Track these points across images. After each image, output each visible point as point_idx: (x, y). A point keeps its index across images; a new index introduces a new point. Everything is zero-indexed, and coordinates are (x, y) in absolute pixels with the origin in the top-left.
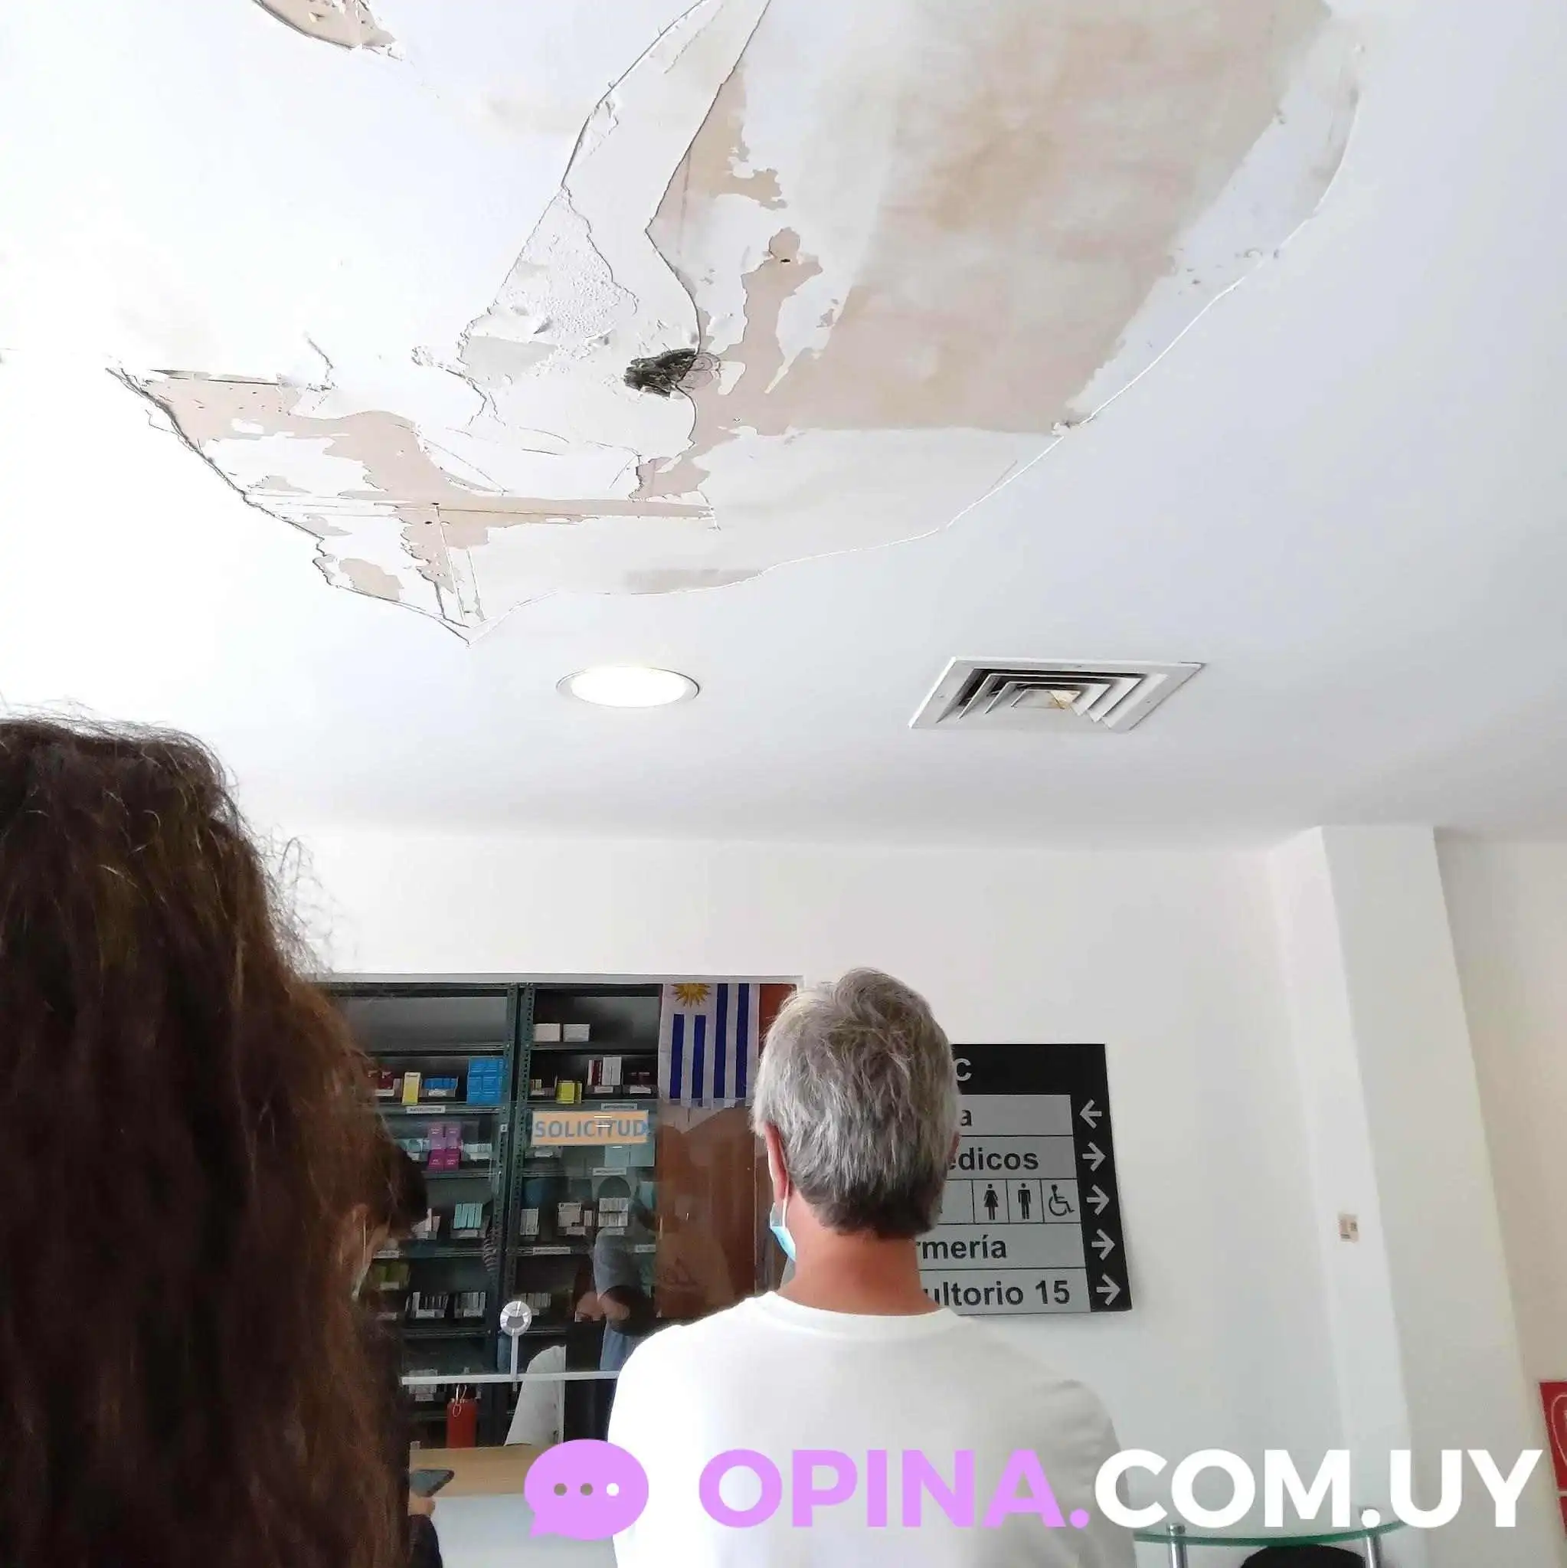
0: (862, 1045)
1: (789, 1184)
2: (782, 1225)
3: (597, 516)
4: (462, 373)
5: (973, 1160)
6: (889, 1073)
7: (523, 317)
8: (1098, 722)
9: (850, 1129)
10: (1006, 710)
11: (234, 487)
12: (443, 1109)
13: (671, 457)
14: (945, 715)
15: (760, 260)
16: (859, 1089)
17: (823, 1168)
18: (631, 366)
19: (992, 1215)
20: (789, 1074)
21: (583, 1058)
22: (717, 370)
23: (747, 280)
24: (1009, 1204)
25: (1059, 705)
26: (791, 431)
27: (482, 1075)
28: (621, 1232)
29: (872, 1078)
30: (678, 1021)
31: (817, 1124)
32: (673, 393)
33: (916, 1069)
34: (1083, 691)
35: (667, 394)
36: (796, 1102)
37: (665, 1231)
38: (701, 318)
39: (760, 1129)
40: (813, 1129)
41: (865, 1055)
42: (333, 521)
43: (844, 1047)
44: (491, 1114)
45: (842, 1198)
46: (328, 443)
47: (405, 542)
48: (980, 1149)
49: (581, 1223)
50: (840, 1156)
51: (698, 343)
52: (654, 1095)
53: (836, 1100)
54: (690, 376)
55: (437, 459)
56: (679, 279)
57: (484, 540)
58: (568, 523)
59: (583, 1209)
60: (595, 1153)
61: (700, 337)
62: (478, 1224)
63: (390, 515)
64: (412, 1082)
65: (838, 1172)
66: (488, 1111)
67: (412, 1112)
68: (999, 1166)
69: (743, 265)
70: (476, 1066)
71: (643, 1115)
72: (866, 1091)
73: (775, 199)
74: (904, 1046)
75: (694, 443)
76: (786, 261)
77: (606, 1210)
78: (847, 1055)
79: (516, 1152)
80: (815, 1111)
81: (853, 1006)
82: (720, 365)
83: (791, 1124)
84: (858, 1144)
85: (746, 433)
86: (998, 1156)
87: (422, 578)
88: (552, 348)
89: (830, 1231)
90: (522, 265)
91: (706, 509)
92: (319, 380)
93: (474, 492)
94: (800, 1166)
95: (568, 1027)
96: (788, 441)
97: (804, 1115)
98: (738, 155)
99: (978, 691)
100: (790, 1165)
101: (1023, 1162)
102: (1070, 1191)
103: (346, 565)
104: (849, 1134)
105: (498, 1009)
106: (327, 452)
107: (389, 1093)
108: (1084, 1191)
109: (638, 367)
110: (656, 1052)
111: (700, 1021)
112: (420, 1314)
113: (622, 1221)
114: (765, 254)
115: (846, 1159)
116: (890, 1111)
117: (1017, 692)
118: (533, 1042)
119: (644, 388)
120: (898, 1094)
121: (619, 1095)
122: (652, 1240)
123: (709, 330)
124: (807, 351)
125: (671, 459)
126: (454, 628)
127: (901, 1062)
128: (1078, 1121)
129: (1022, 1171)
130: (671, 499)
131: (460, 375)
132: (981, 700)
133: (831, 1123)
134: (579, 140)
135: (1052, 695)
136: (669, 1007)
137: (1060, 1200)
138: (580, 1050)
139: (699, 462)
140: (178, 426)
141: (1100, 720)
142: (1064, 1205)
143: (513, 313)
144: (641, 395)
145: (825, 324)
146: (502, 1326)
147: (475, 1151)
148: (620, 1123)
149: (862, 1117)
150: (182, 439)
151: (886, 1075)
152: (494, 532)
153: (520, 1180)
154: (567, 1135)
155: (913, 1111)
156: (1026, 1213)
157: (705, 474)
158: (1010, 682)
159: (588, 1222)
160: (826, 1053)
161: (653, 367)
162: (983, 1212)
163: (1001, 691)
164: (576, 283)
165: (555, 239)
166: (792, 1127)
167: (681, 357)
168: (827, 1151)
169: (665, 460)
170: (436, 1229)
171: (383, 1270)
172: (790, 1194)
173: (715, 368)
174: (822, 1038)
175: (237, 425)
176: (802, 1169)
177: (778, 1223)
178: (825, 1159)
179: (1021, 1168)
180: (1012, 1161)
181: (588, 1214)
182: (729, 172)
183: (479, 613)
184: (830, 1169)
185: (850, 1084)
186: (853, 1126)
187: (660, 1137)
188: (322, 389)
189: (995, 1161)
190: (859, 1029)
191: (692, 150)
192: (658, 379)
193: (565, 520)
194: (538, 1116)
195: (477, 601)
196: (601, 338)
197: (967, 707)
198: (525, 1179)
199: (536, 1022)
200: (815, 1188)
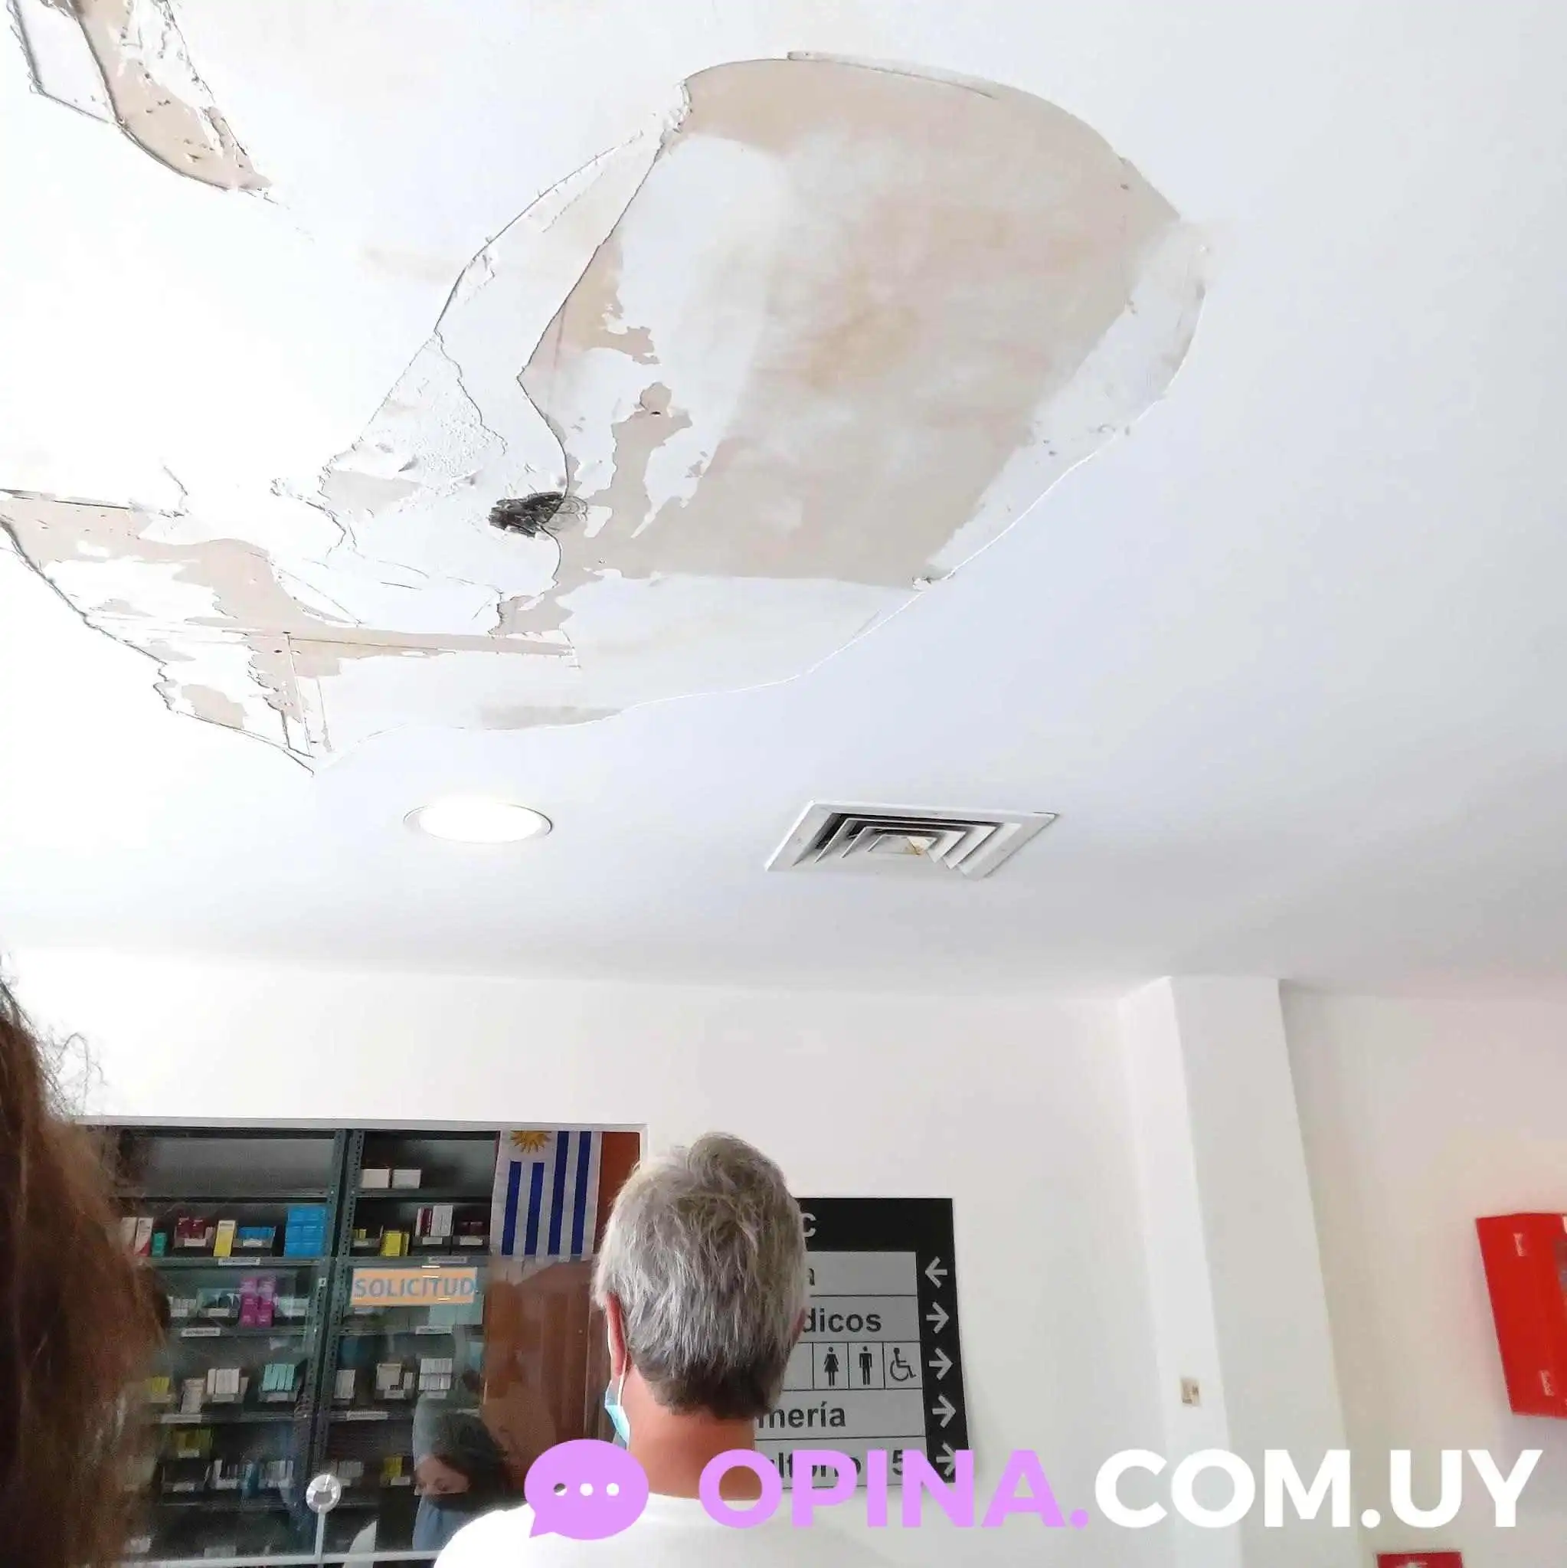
0: (711, 1213)
1: (627, 1358)
2: (616, 1404)
3: (455, 651)
4: (322, 506)
5: (816, 1320)
6: (737, 1244)
7: (388, 454)
8: (953, 868)
9: (692, 1300)
10: (863, 853)
11: (75, 609)
12: (258, 1261)
13: (533, 595)
14: (801, 859)
15: (632, 411)
16: (704, 1257)
17: (662, 1345)
18: (497, 506)
19: (832, 1381)
20: (634, 1241)
21: (413, 1205)
22: (584, 514)
23: (617, 429)
24: (849, 1371)
25: (916, 851)
26: (656, 575)
27: (301, 1225)
28: (443, 1396)
29: (719, 1248)
30: (515, 1168)
31: (659, 1294)
32: (537, 534)
33: (765, 1239)
34: (939, 838)
35: (532, 534)
36: (640, 1272)
37: (490, 1395)
38: (569, 462)
39: (600, 1298)
40: (656, 1300)
41: (713, 1224)
42: (177, 645)
43: (692, 1216)
44: (310, 1266)
45: (680, 1374)
46: (177, 568)
47: (252, 670)
48: (822, 1310)
49: (400, 1386)
50: (681, 1332)
51: (566, 487)
52: (484, 1249)
53: (681, 1268)
54: (556, 518)
55: (291, 588)
56: (549, 425)
57: (335, 671)
58: (423, 657)
59: (403, 1370)
60: (419, 1312)
61: (568, 481)
62: (289, 1387)
63: (238, 643)
64: (226, 1230)
65: (678, 1347)
66: (308, 1263)
67: (224, 1264)
68: (841, 1328)
69: (614, 414)
70: (296, 1214)
71: (471, 1272)
72: (713, 1262)
73: (648, 355)
74: (754, 1215)
75: (557, 583)
76: (656, 413)
77: (429, 1371)
78: (695, 1222)
79: (334, 1307)
80: (659, 1281)
81: (705, 1173)
82: (587, 509)
83: (632, 1294)
84: (699, 1317)
85: (611, 574)
86: (840, 1318)
87: (267, 705)
88: (415, 485)
89: (665, 1411)
90: (389, 404)
91: (568, 647)
92: (171, 506)
93: (327, 622)
94: (638, 1342)
95: (398, 1173)
96: (652, 584)
97: (646, 1284)
98: (611, 312)
99: (835, 836)
100: (629, 1338)
101: (866, 1324)
102: (913, 1354)
103: (190, 691)
104: (692, 1306)
105: (324, 1153)
106: (177, 577)
107: (200, 1243)
108: (927, 1355)
109: (503, 507)
110: (490, 1200)
111: (538, 1168)
112: (221, 1484)
113: (444, 1384)
114: (636, 406)
115: (687, 1332)
116: (735, 1283)
117: (875, 836)
118: (359, 1188)
119: (509, 527)
120: (745, 1265)
121: (449, 1248)
122: (476, 1404)
123: (577, 476)
124: (674, 501)
125: (533, 598)
126: (298, 757)
127: (750, 1232)
128: (923, 1280)
129: (864, 1334)
130: (531, 636)
131: (321, 508)
132: (837, 845)
133: (674, 1293)
134: (455, 289)
135: (908, 840)
136: (506, 1154)
137: (901, 1364)
138: (410, 1196)
139: (562, 601)
140: (18, 545)
141: (956, 867)
142: (906, 1370)
143: (378, 450)
144: (506, 535)
145: (693, 475)
146: (308, 1502)
147: (290, 1306)
148: (447, 1280)
149: (706, 1288)
150: (23, 559)
151: (733, 1245)
152: (345, 662)
153: (337, 1339)
154: (390, 1293)
155: (759, 1284)
156: (866, 1379)
157: (566, 614)
158: (868, 827)
159: (408, 1382)
160: (674, 1219)
161: (519, 507)
162: (822, 1378)
163: (859, 835)
164: (444, 425)
165: (425, 381)
166: (633, 1299)
167: (549, 500)
168: (668, 1324)
169: (529, 598)
170: (243, 1391)
171: (183, 1436)
172: (628, 1370)
173: (581, 511)
174: (672, 1204)
175: (83, 547)
176: (641, 1343)
177: (613, 1402)
178: (666, 1333)
179: (864, 1329)
180: (854, 1322)
181: (409, 1377)
182: (602, 328)
183: (326, 743)
184: (669, 1344)
185: (696, 1252)
186: (697, 1296)
187: (490, 1295)
188: (175, 516)
189: (837, 1323)
190: (709, 1195)
191: (567, 304)
192: (524, 520)
193: (421, 654)
194: (359, 1274)
195: (325, 730)
196: (467, 478)
197: (824, 850)
198: (342, 1338)
199: (363, 1168)
200: (654, 1363)
